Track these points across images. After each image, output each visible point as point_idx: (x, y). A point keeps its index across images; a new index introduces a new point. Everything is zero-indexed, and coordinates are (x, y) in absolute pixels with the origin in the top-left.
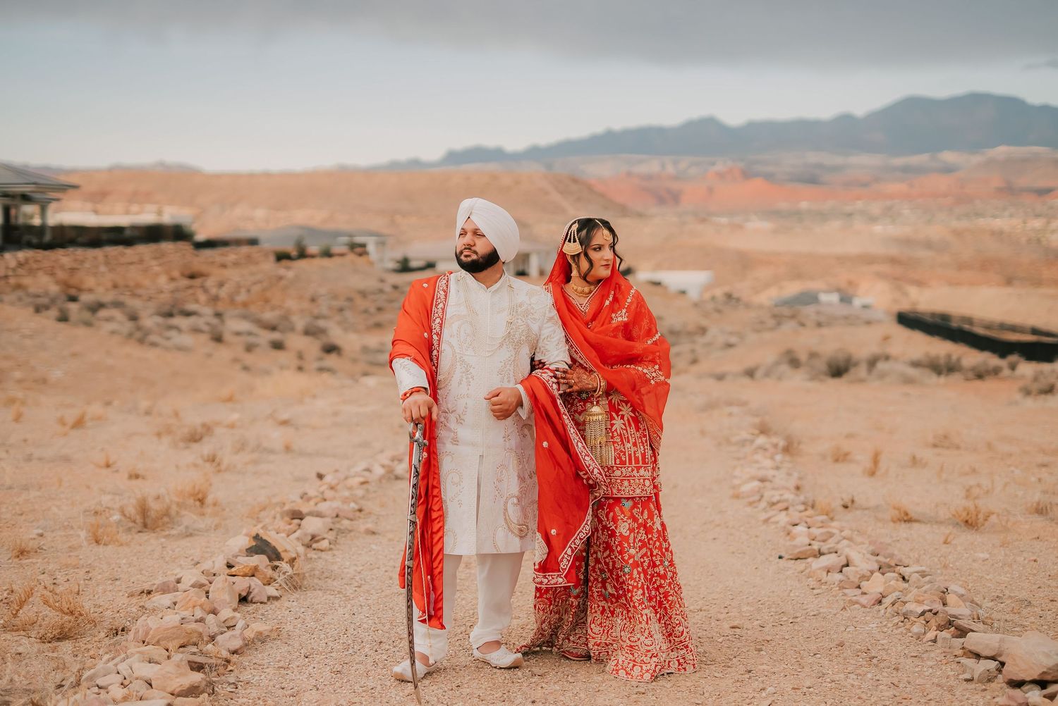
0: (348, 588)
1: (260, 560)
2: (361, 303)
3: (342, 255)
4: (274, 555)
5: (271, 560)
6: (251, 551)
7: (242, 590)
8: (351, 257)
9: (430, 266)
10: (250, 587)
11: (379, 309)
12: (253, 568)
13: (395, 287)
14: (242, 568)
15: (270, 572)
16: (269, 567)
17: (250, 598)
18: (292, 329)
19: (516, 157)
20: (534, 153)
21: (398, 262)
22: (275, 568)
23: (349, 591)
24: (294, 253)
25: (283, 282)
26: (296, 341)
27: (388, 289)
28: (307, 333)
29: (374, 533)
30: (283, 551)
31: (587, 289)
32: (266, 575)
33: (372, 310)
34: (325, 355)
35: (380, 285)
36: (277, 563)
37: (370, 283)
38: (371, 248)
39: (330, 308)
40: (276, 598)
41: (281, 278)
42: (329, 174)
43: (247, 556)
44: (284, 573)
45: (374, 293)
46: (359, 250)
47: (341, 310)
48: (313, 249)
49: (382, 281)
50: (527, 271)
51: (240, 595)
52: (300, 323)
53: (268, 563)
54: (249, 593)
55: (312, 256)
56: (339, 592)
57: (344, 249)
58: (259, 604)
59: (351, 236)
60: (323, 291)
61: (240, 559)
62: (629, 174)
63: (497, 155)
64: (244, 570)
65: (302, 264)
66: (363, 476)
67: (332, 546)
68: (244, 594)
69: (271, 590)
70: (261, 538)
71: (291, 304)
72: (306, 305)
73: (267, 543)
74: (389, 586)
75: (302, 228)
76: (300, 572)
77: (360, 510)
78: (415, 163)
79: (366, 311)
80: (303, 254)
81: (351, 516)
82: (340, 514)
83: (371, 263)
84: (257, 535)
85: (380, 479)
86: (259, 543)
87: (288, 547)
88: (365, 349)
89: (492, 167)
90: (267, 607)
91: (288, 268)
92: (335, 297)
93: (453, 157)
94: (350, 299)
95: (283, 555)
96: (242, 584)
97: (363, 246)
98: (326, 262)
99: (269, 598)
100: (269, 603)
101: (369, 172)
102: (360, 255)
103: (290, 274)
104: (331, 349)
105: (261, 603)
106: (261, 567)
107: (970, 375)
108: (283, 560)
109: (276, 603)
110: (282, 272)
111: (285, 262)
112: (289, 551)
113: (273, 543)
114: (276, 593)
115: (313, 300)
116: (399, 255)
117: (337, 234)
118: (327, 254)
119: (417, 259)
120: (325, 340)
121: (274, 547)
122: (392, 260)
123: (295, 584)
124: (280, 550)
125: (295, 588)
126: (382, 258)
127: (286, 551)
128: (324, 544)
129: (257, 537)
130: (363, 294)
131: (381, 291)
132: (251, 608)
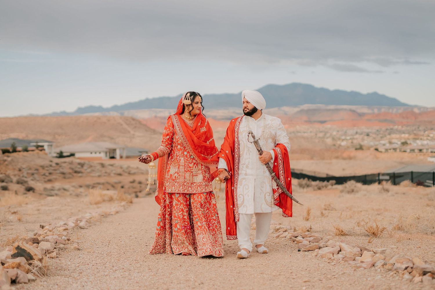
0: (74, 274)
1: (21, 260)
2: (42, 171)
3: (33, 151)
4: (29, 257)
5: (27, 260)
6: (14, 256)
7: (13, 276)
8: (37, 151)
9: (72, 155)
10: (17, 274)
11: (50, 174)
12: (18, 264)
13: (57, 164)
14: (11, 264)
15: (28, 266)
16: (27, 264)
17: (17, 281)
18: (12, 182)
19: (108, 110)
20: (115, 108)
21: (58, 154)
22: (30, 264)
23: (76, 275)
24: (11, 150)
25: (6, 163)
26: (14, 187)
27: (54, 165)
28: (18, 183)
29: (79, 249)
30: (34, 255)
31: (191, 118)
32: (25, 269)
33: (47, 174)
34: (27, 192)
35: (51, 163)
36: (31, 262)
37: (46, 163)
38: (46, 147)
39: (28, 173)
40: (34, 280)
41: (5, 161)
42: (26, 117)
43: (12, 259)
44: (37, 267)
45: (47, 167)
46: (40, 148)
47: (33, 174)
48: (19, 148)
49: (51, 161)
50: (115, 156)
51: (11, 279)
52: (15, 179)
53: (26, 261)
54: (17, 277)
55: (19, 151)
56: (70, 276)
57: (34, 148)
58: (23, 284)
59: (37, 142)
60: (24, 166)
61: (8, 260)
62: (156, 117)
63: (100, 109)
64: (12, 265)
65: (15, 154)
66: (65, 227)
67: (58, 256)
68: (14, 278)
69: (30, 276)
70: (21, 248)
71: (10, 172)
72: (16, 172)
73: (24, 251)
74: (98, 272)
75: (14, 139)
76: (47, 265)
77: (69, 240)
78: (64, 112)
79: (44, 175)
80: (15, 151)
81: (64, 242)
82: (58, 241)
83: (46, 154)
84: (18, 246)
85: (73, 228)
86: (19, 251)
87: (37, 253)
88: (45, 189)
89: (97, 114)
90: (29, 285)
91: (8, 156)
92: (30, 169)
93: (80, 110)
94: (37, 170)
95: (34, 257)
96: (12, 273)
97: (43, 146)
98: (25, 153)
99: (29, 280)
100: (29, 283)
101: (44, 117)
102: (41, 150)
103: (9, 159)
104: (30, 189)
105: (25, 283)
106: (22, 264)
107: (316, 188)
108: (34, 260)
109: (33, 284)
110: (5, 158)
111: (7, 154)
112: (38, 255)
113: (28, 251)
114: (33, 278)
115: (20, 170)
116: (58, 150)
117: (30, 142)
118: (26, 150)
119: (66, 152)
120: (26, 185)
121: (29, 253)
122: (55, 153)
123: (43, 272)
124: (32, 254)
125: (44, 275)
126: (51, 152)
127: (36, 255)
128: (54, 254)
129: (18, 248)
130: (43, 167)
131: (51, 166)
132: (18, 286)
